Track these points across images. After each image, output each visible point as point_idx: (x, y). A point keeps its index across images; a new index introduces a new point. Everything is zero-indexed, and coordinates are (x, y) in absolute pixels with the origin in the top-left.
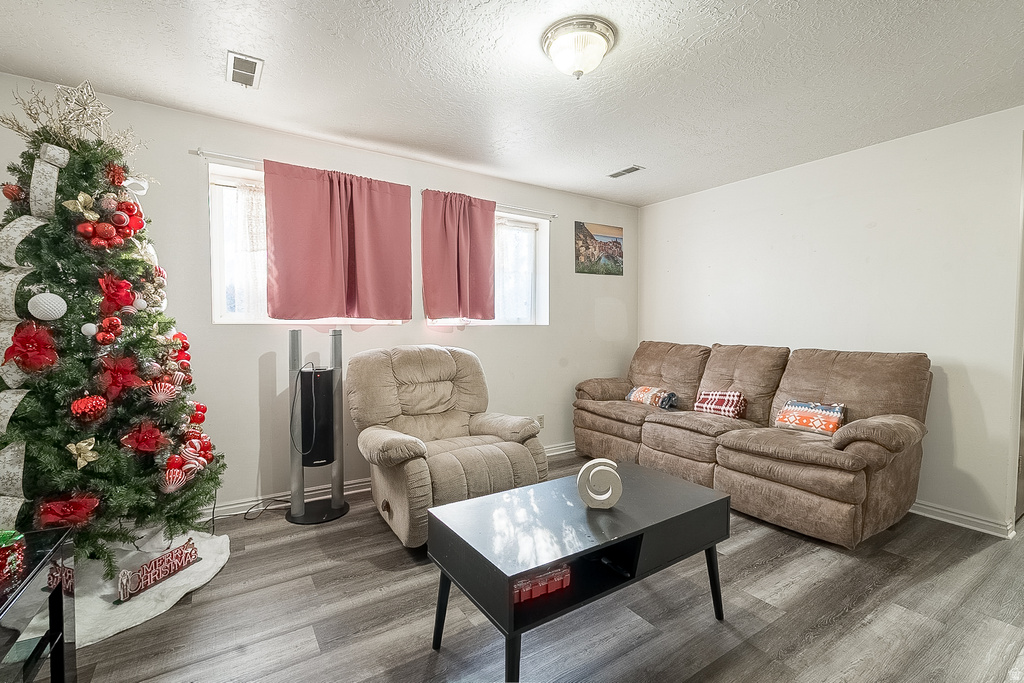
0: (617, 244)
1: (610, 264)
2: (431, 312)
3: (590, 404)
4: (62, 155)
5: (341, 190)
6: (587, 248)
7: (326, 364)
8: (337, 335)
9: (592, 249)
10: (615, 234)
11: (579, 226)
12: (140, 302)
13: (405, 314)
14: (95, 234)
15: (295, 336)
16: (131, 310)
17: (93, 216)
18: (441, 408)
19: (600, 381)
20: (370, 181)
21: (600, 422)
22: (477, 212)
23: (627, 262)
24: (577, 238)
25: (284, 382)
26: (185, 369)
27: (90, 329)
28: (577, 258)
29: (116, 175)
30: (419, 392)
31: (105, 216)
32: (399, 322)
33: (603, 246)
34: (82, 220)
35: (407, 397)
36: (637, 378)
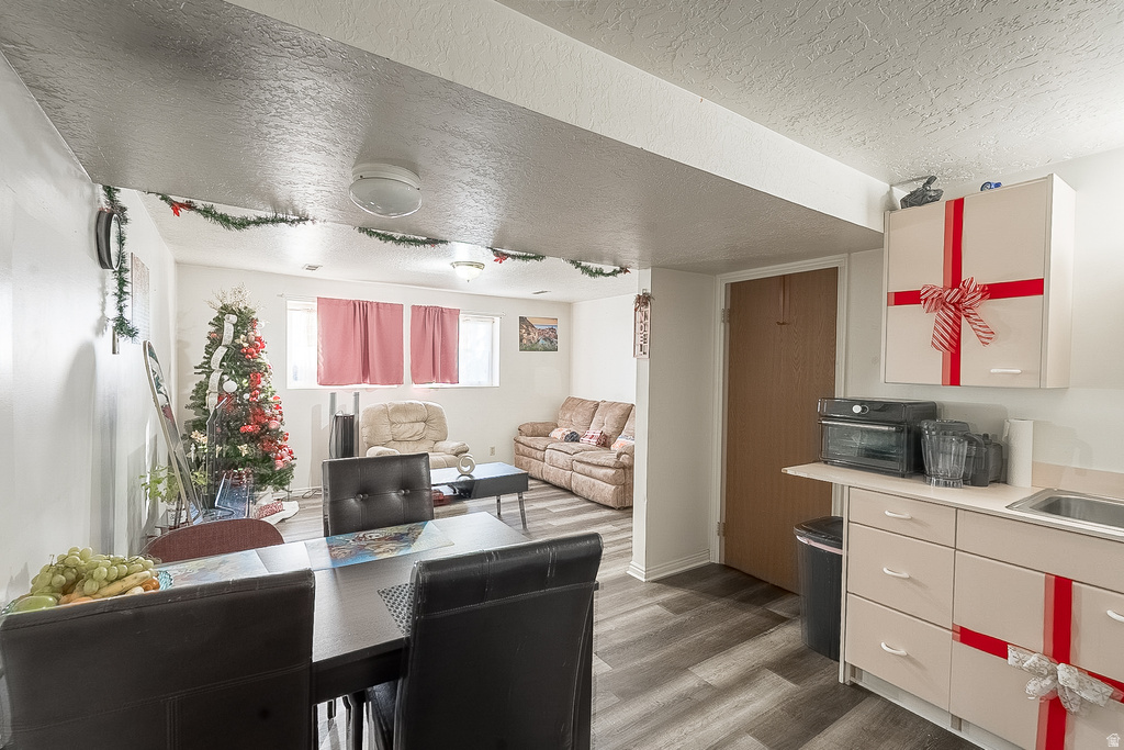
0: (553, 330)
1: (547, 343)
2: (416, 378)
3: (523, 439)
4: (234, 319)
5: (361, 309)
6: (529, 334)
7: (350, 412)
8: (357, 395)
9: (532, 335)
10: (552, 323)
11: (522, 319)
12: (263, 383)
13: (399, 381)
14: (247, 353)
15: (333, 395)
16: (260, 386)
17: (246, 345)
18: (416, 438)
19: (533, 424)
20: (378, 304)
21: (527, 450)
22: (447, 317)
23: (560, 343)
24: (521, 327)
25: (326, 422)
26: (281, 414)
27: (247, 396)
28: (521, 341)
29: (254, 321)
30: (403, 428)
31: (251, 344)
32: (395, 386)
33: (541, 332)
34: (241, 347)
35: (395, 431)
36: (560, 422)
